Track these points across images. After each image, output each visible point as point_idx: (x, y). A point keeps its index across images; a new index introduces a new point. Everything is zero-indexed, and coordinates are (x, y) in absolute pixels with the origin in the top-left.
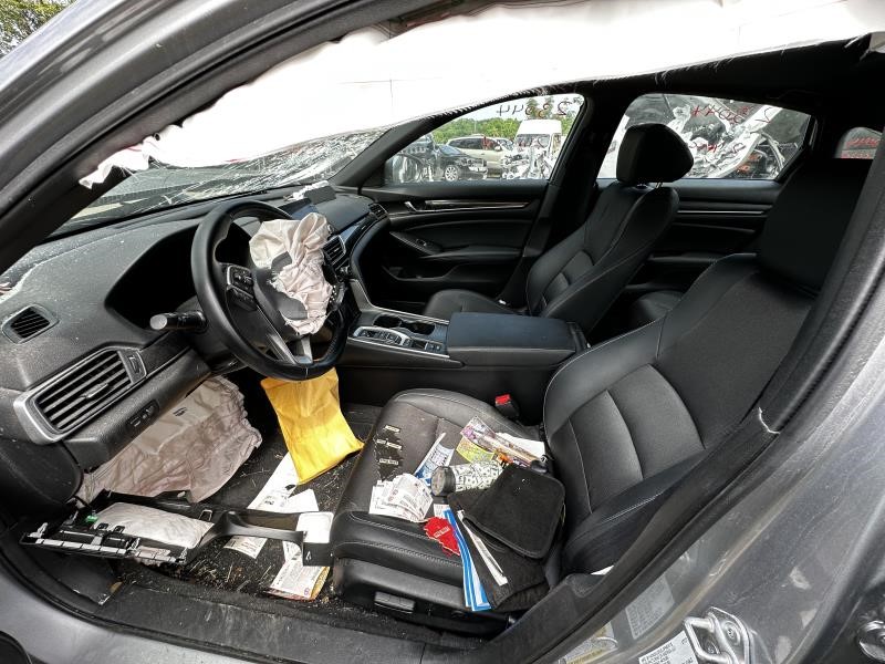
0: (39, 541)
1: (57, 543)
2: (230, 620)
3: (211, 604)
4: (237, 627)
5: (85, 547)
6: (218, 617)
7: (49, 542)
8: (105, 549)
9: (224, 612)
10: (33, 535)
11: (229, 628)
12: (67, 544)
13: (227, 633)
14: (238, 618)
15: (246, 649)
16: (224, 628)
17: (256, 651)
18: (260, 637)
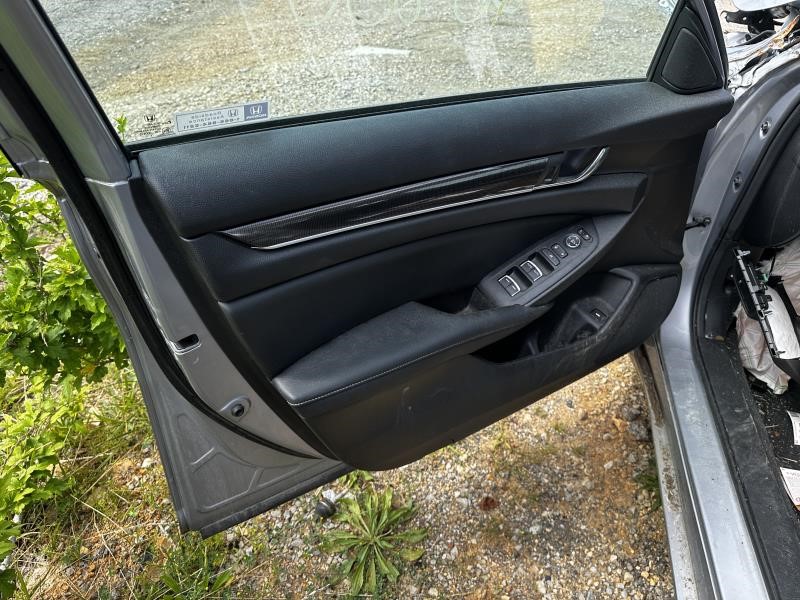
0: (739, 257)
1: (743, 267)
2: (745, 428)
3: (747, 408)
4: (744, 435)
5: (750, 284)
6: (742, 418)
7: (741, 262)
8: (754, 296)
9: (748, 420)
10: (740, 252)
11: (740, 430)
12: (745, 273)
13: (736, 429)
14: (750, 434)
15: (734, 449)
16: (737, 425)
17: (737, 458)
18: (747, 456)
